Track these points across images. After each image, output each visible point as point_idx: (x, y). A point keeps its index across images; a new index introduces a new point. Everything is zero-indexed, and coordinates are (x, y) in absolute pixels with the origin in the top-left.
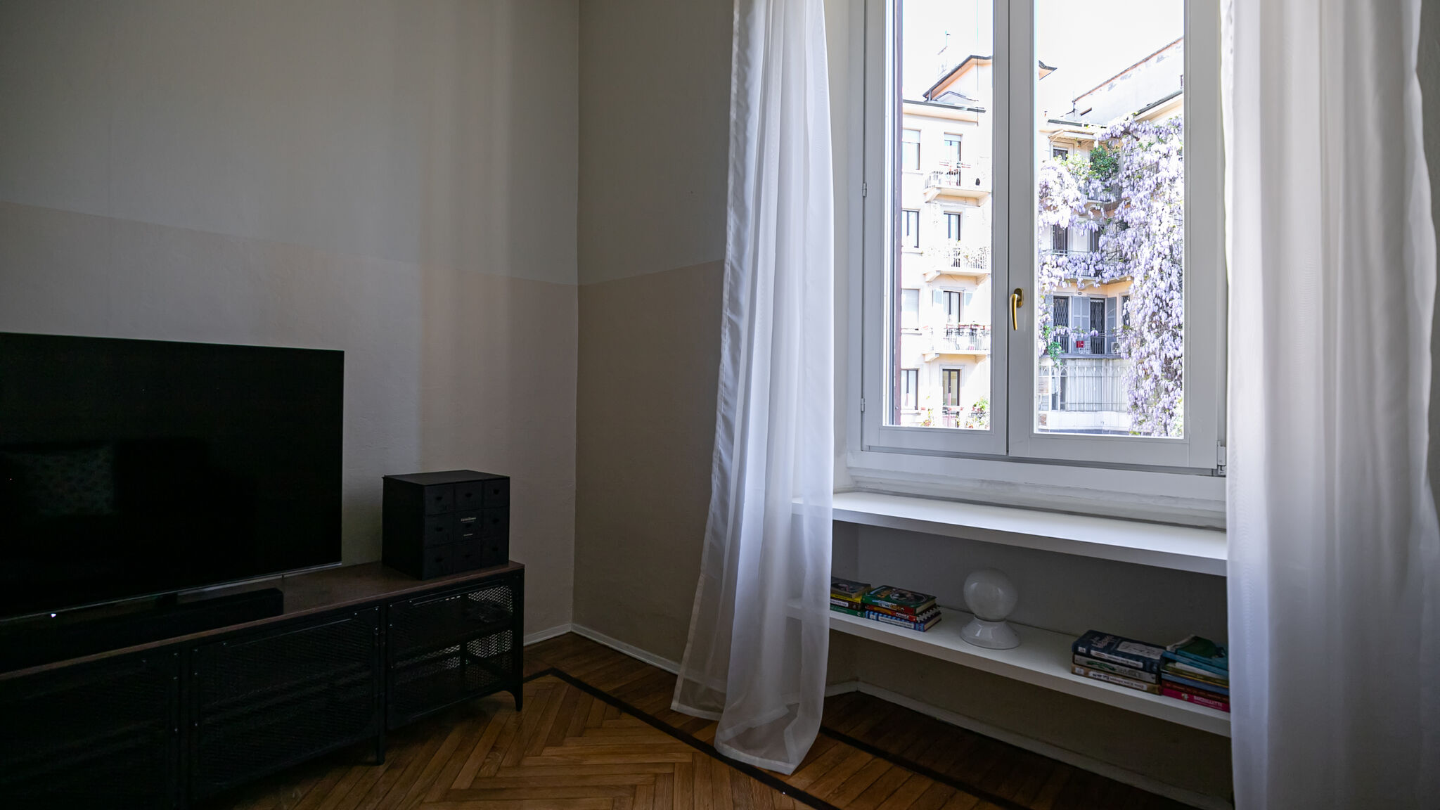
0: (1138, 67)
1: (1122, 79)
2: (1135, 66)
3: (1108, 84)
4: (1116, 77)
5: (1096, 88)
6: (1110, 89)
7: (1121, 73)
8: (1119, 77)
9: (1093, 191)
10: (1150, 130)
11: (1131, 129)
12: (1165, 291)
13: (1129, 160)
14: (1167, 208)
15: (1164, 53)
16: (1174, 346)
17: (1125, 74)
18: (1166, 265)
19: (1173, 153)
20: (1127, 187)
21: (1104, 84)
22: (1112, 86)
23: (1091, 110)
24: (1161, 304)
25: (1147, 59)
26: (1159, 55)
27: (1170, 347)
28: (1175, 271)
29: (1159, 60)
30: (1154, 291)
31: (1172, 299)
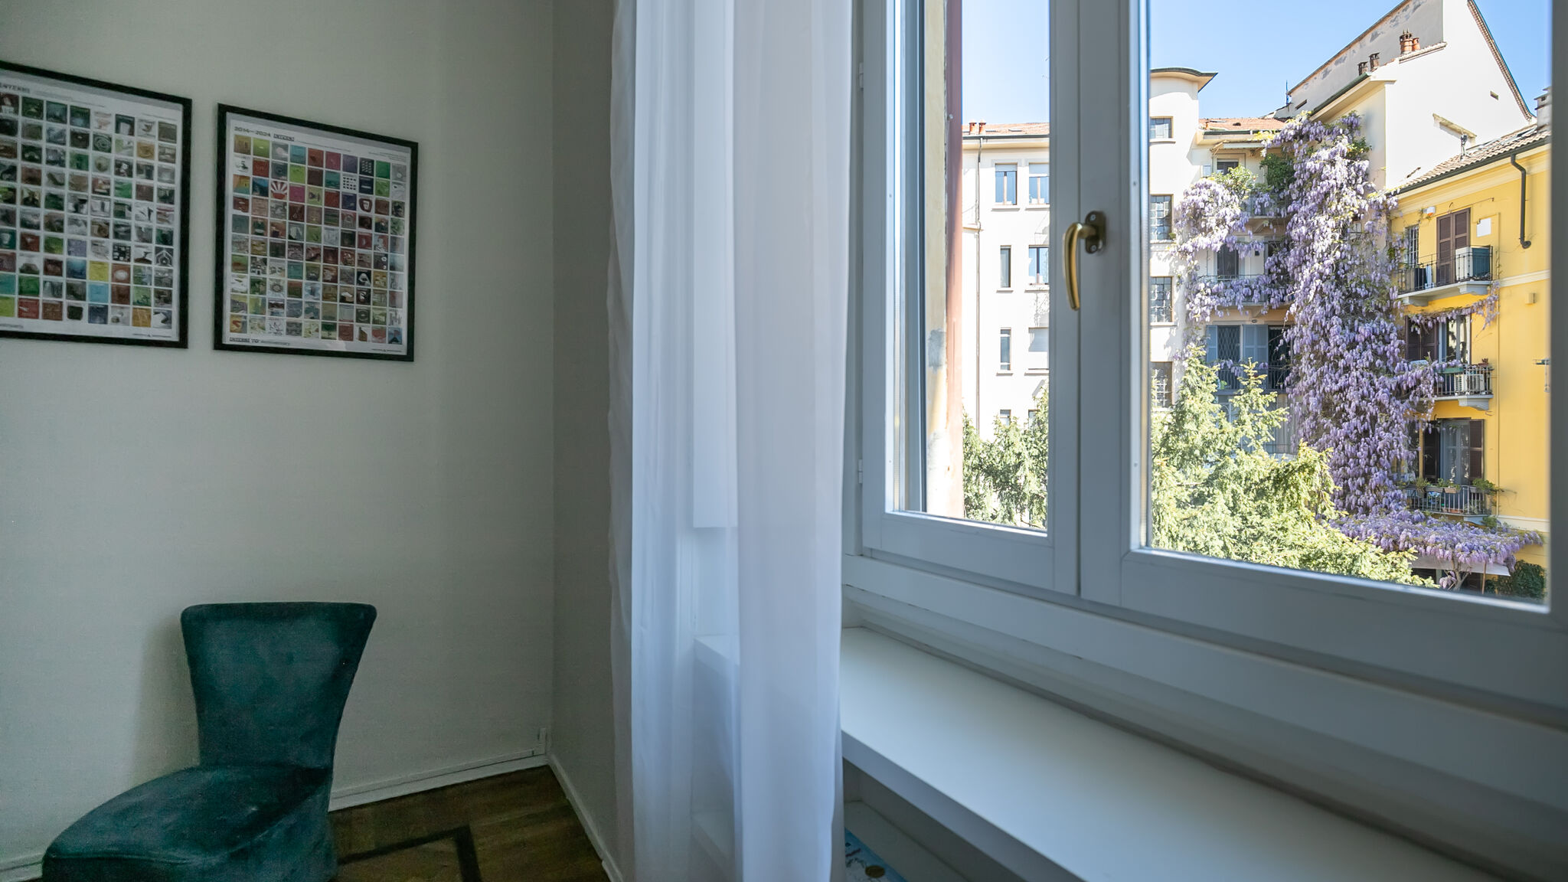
0: (1353, 48)
1: (1336, 63)
2: (1349, 47)
3: (1323, 71)
4: (1330, 61)
5: (1310, 77)
6: (1324, 76)
7: (1335, 57)
8: (1334, 62)
9: (1259, 206)
10: (1320, 132)
11: (1304, 132)
12: (1327, 317)
13: (1299, 167)
14: (1332, 223)
15: (1378, 29)
16: (1333, 378)
17: (1339, 58)
18: (1327, 287)
19: (1338, 158)
20: (1296, 200)
21: (1318, 70)
22: (1326, 73)
23: (1305, 102)
24: (1322, 332)
25: (1360, 38)
26: (1373, 32)
27: (1329, 381)
28: (1338, 293)
29: (1373, 39)
30: (1313, 318)
31: (1332, 326)
